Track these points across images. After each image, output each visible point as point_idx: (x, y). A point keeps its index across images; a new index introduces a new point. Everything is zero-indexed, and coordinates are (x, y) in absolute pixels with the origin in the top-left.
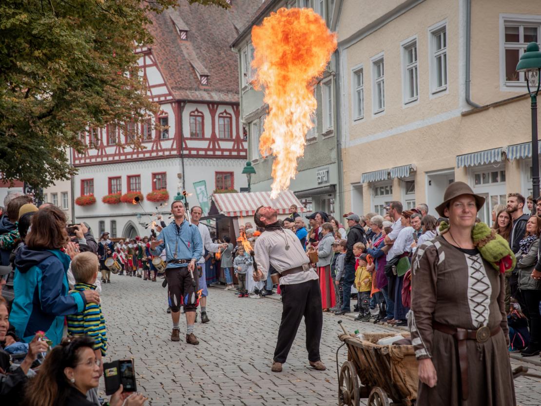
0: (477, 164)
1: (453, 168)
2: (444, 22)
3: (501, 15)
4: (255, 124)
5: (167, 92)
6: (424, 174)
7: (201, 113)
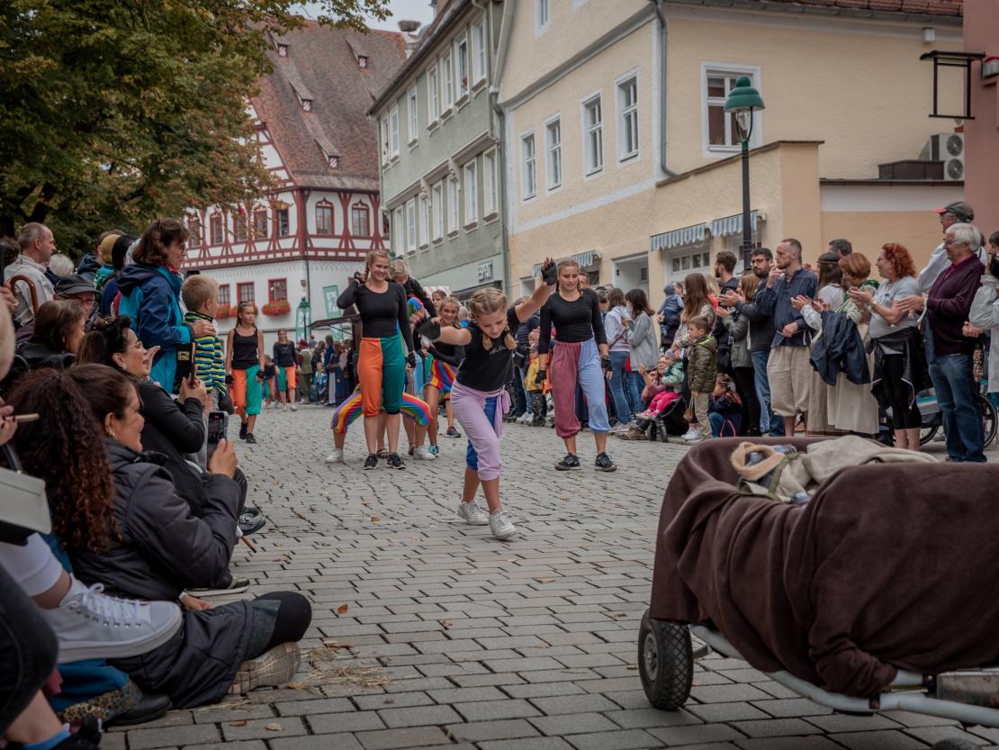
0: (675, 245)
1: (646, 253)
2: (633, 71)
3: (703, 64)
4: (399, 212)
5: (287, 178)
6: (611, 261)
7: (331, 204)
